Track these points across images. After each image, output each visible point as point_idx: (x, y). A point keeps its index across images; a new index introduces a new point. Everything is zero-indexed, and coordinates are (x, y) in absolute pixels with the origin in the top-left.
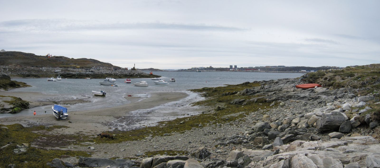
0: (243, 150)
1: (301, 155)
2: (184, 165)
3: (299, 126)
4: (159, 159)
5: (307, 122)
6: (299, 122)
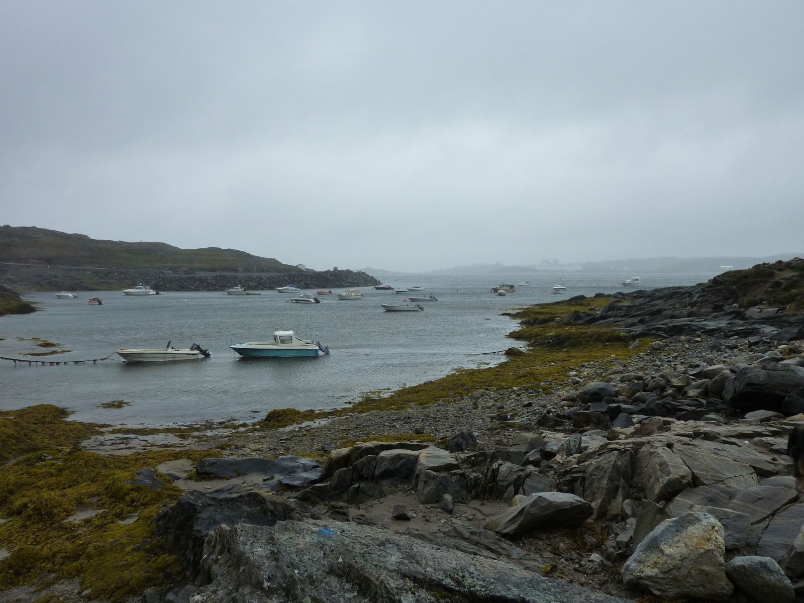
0: (543, 435)
1: (657, 444)
2: (417, 457)
3: (686, 392)
4: (363, 448)
5: (707, 386)
6: (687, 385)
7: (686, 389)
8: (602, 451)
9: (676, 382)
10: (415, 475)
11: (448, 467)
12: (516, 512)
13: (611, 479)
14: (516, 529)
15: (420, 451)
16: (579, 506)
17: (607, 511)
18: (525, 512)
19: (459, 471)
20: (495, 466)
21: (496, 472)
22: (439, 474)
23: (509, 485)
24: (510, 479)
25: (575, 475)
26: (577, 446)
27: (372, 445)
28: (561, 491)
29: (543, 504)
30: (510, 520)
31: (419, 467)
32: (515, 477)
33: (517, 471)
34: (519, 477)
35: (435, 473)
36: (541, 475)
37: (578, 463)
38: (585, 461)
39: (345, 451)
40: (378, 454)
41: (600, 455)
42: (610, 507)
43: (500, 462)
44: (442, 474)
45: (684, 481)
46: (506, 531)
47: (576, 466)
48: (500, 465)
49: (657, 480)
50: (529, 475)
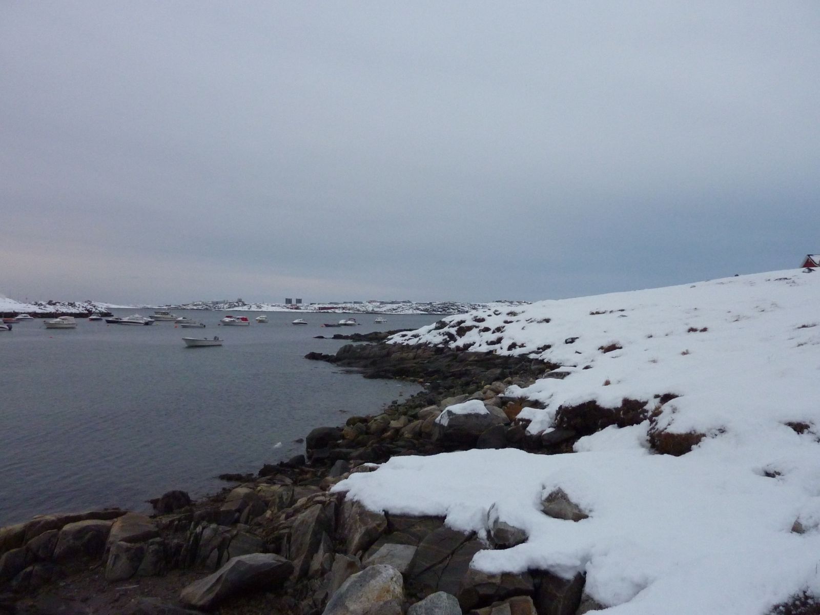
0: (259, 488)
2: (109, 529)
3: (403, 434)
4: (42, 523)
5: (421, 427)
6: (405, 426)
7: (403, 430)
8: (310, 504)
9: (394, 424)
10: (106, 549)
11: (146, 537)
12: (214, 580)
13: (315, 533)
14: (213, 599)
15: (115, 519)
16: (279, 566)
17: (309, 566)
18: (223, 579)
19: (158, 539)
20: (199, 529)
21: (198, 537)
22: (133, 545)
23: (213, 549)
24: (216, 542)
25: (281, 532)
26: (289, 499)
27: (53, 518)
28: (265, 551)
29: (242, 569)
30: (208, 590)
31: (111, 539)
32: (220, 539)
33: (223, 533)
34: (224, 539)
35: (129, 545)
36: (248, 535)
37: (287, 518)
38: (292, 516)
39: (18, 526)
40: (60, 528)
41: (306, 508)
42: (312, 563)
43: (205, 523)
44: (138, 545)
45: (381, 529)
46: (201, 603)
47: (284, 522)
48: (203, 528)
49: (357, 529)
50: (233, 537)
